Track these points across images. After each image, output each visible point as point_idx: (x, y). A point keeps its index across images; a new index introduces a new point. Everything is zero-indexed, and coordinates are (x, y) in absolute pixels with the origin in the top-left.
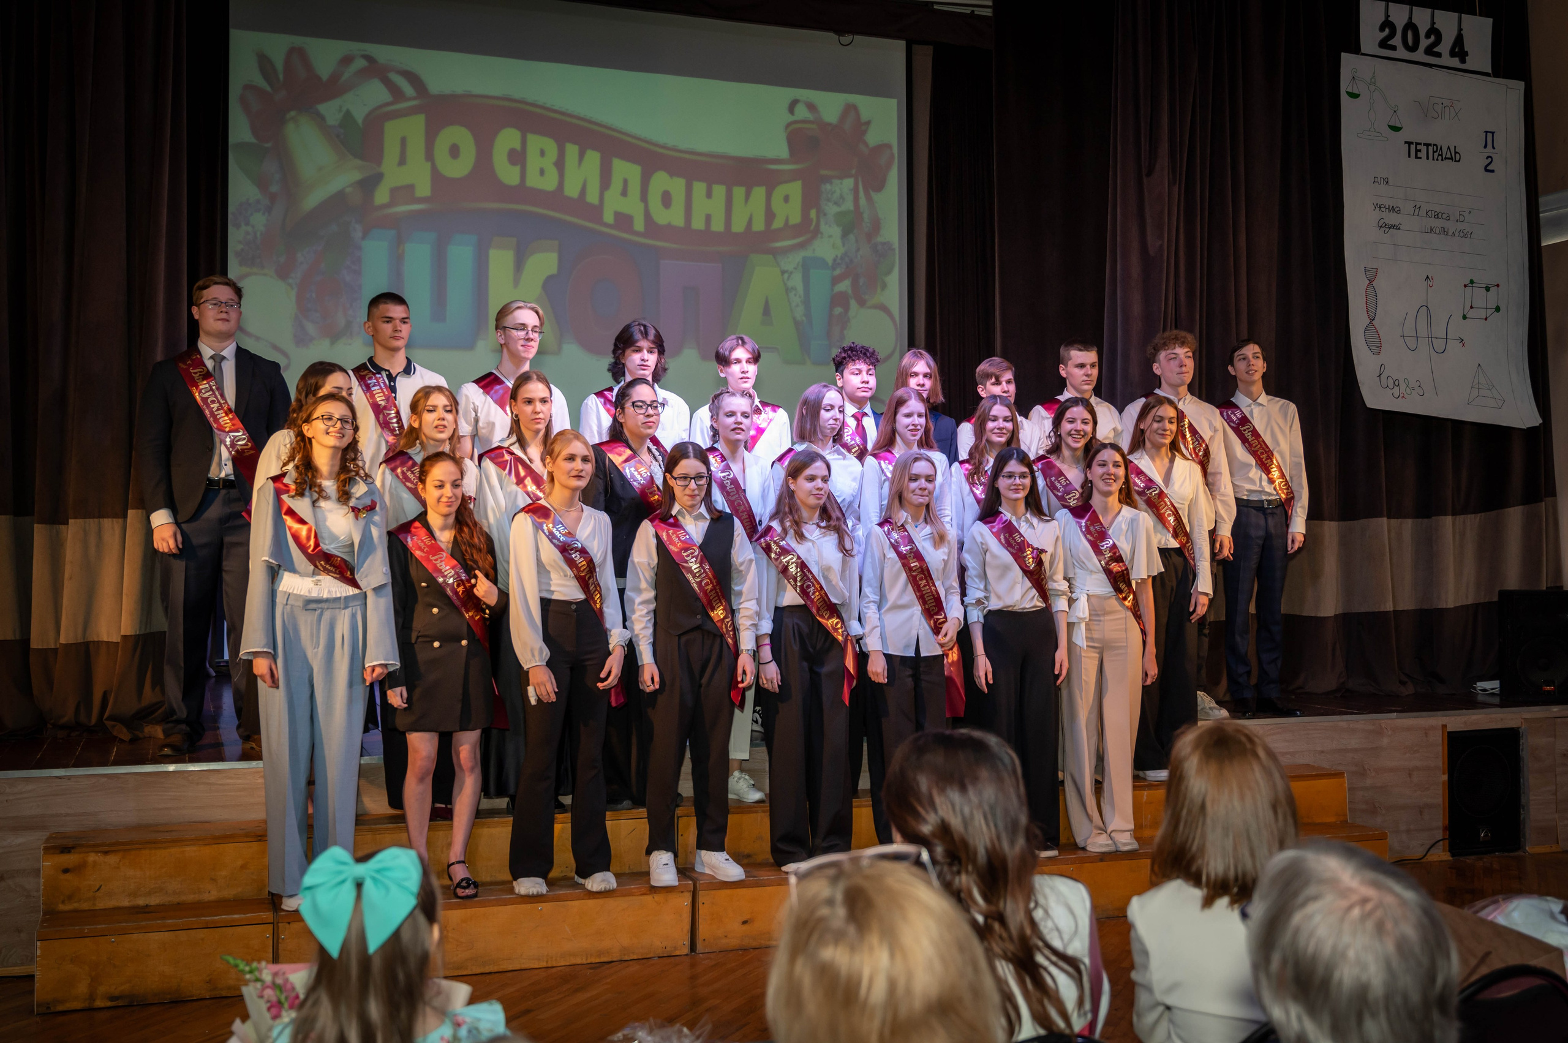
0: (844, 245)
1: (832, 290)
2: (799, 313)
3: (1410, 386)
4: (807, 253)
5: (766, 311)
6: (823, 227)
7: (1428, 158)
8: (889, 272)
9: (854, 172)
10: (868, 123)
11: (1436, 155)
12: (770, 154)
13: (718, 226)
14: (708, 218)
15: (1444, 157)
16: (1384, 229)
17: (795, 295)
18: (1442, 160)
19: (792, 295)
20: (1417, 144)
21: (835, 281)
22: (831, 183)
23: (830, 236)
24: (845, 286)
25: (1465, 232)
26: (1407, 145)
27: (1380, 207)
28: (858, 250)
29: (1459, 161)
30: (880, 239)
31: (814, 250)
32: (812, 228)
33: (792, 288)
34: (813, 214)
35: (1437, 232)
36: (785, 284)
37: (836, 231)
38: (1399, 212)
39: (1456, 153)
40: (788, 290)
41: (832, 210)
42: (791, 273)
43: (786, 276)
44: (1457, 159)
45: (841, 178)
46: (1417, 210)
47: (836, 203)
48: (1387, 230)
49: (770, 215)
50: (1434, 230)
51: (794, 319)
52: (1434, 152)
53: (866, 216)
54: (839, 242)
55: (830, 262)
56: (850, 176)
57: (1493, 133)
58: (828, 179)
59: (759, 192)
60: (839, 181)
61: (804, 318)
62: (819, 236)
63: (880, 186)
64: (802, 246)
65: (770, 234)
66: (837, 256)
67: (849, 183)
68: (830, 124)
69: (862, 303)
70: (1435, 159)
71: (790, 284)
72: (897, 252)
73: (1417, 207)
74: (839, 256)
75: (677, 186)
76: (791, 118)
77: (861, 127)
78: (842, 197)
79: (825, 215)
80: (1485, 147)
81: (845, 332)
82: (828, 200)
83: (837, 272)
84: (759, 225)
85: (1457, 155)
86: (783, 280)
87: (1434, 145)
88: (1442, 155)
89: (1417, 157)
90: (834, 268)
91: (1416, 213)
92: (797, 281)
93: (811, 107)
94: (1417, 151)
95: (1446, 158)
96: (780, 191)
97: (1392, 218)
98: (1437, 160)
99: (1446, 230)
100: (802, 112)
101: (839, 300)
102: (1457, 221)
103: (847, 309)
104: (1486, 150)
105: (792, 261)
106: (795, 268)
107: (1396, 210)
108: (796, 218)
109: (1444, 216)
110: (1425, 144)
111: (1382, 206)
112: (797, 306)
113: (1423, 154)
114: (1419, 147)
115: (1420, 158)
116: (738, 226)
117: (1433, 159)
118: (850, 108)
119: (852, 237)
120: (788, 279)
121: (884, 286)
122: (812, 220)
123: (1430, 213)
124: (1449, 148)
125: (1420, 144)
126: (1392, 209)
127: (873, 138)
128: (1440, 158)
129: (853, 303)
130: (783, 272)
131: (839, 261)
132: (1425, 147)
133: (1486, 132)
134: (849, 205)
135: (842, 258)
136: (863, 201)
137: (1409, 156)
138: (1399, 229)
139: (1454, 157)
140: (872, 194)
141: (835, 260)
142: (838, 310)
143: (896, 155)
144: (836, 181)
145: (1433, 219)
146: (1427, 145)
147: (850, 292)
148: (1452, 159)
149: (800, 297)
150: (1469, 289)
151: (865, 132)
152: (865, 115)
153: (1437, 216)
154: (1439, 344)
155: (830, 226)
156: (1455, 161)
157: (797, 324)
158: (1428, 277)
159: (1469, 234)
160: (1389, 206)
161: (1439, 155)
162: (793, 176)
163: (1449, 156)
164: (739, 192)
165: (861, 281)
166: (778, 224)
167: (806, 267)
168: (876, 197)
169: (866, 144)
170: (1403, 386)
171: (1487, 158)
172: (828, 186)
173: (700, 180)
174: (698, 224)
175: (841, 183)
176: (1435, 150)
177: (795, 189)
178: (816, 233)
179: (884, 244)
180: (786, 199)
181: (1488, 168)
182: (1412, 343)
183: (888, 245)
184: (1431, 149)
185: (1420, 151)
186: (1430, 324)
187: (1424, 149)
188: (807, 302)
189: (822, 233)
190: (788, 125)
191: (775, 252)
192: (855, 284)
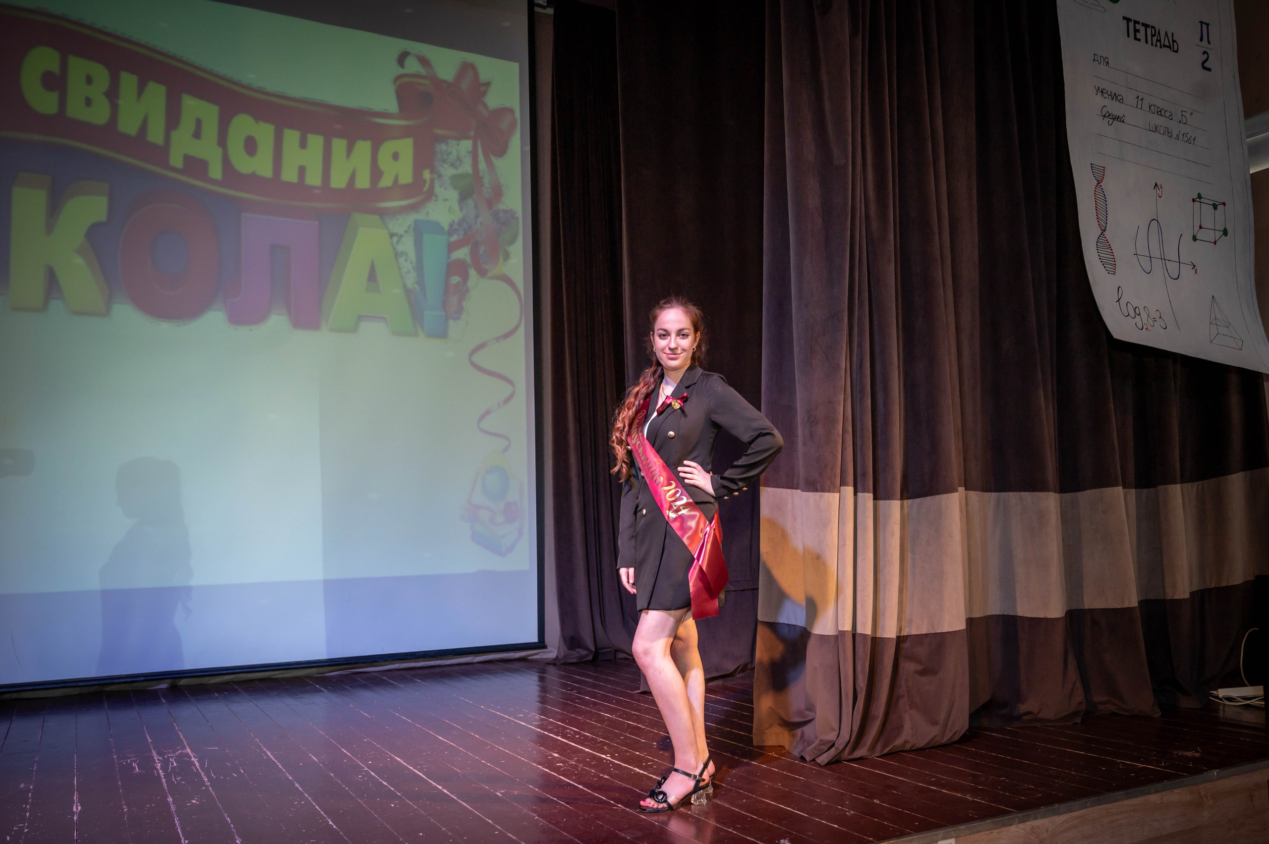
0: (461, 209)
1: (449, 258)
2: (411, 280)
3: (1152, 316)
4: (420, 216)
5: (372, 276)
6: (438, 190)
7: (1147, 42)
8: (513, 241)
9: (472, 133)
10: (488, 84)
11: (1155, 39)
12: (376, 106)
13: (314, 179)
14: (302, 170)
15: (1162, 43)
16: (1108, 119)
17: (406, 261)
18: (1161, 47)
19: (402, 260)
20: (1136, 22)
21: (452, 247)
22: (447, 144)
23: (446, 200)
24: (462, 254)
25: (1189, 136)
26: (1125, 21)
27: (1102, 92)
28: (477, 216)
29: (1177, 51)
30: (501, 207)
31: (427, 213)
32: (426, 189)
33: (402, 253)
34: (427, 174)
35: (1162, 132)
36: (394, 248)
37: (453, 195)
38: (1121, 101)
39: (1174, 41)
40: (397, 255)
41: (448, 172)
42: (401, 236)
43: (395, 239)
44: (1176, 49)
45: (459, 138)
46: (1140, 102)
47: (452, 165)
48: (1111, 121)
49: (376, 173)
50: (1158, 128)
51: (405, 286)
52: (1153, 36)
53: (486, 181)
54: (456, 207)
55: (446, 228)
56: (468, 138)
57: (1208, 25)
58: (444, 139)
59: (363, 148)
60: (455, 142)
61: (416, 286)
62: (434, 198)
63: (501, 152)
64: (413, 208)
65: (375, 193)
66: (453, 221)
67: (466, 145)
68: (444, 81)
69: (482, 273)
70: (1154, 44)
71: (400, 248)
72: (521, 221)
73: (1140, 98)
74: (456, 221)
75: (264, 132)
76: (401, 71)
77: (481, 88)
78: (459, 159)
79: (440, 176)
80: (1201, 40)
81: (464, 303)
82: (444, 161)
83: (454, 238)
84: (363, 182)
85: (1175, 44)
86: (392, 245)
87: (1153, 27)
88: (1160, 41)
89: (1136, 39)
90: (450, 234)
91: (1139, 106)
92: (408, 245)
93: (424, 61)
94: (1136, 31)
95: (1165, 46)
96: (387, 149)
97: (1116, 108)
98: (1156, 46)
99: (1170, 131)
100: (412, 66)
101: (457, 268)
102: (1180, 122)
103: (465, 277)
104: (1201, 44)
105: (402, 224)
106: (406, 232)
107: (1119, 98)
108: (406, 178)
109: (1168, 114)
110: (1143, 24)
111: (1104, 91)
112: (408, 272)
113: (1140, 36)
114: (1138, 26)
115: (1139, 40)
116: (338, 181)
117: (1152, 45)
118: (466, 68)
119: (470, 202)
120: (398, 242)
121: (507, 256)
122: (425, 181)
123: (1152, 108)
124: (1166, 33)
125: (1138, 23)
126: (1115, 97)
127: (493, 100)
128: (1158, 44)
129: (472, 273)
130: (392, 235)
131: (456, 226)
132: (1143, 28)
133: (1202, 23)
134: (467, 168)
135: (459, 224)
136: (482, 165)
137: (1128, 36)
138: (1123, 122)
139: (1172, 46)
140: (493, 158)
141: (451, 225)
142: (455, 279)
143: (519, 121)
144: (453, 142)
145: (1156, 115)
146: (1146, 26)
147: (469, 260)
148: (1169, 47)
149: (411, 263)
150: (1197, 204)
151: (484, 94)
152: (483, 77)
153: (1159, 113)
154: (1173, 267)
155: (445, 189)
156: (1174, 51)
157: (408, 292)
158: (1156, 185)
159: (1192, 139)
160: (1111, 92)
161: (1157, 40)
162: (405, 133)
163: (1167, 43)
164: (339, 145)
165: (482, 249)
166: (386, 182)
167: (419, 231)
168: (497, 162)
169: (485, 106)
170: (1144, 316)
171: (1205, 53)
172: (443, 147)
173: (292, 127)
174: (289, 175)
175: (458, 145)
176: (1153, 33)
177: (406, 147)
178: (430, 195)
179: (506, 212)
180: (396, 157)
181: (1206, 65)
182: (1145, 262)
183: (510, 213)
184: (1149, 30)
185: (1138, 31)
186: (1161, 242)
187: (1142, 29)
188: (419, 268)
189: (436, 196)
190: (397, 78)
191: (382, 213)
192: (474, 253)
